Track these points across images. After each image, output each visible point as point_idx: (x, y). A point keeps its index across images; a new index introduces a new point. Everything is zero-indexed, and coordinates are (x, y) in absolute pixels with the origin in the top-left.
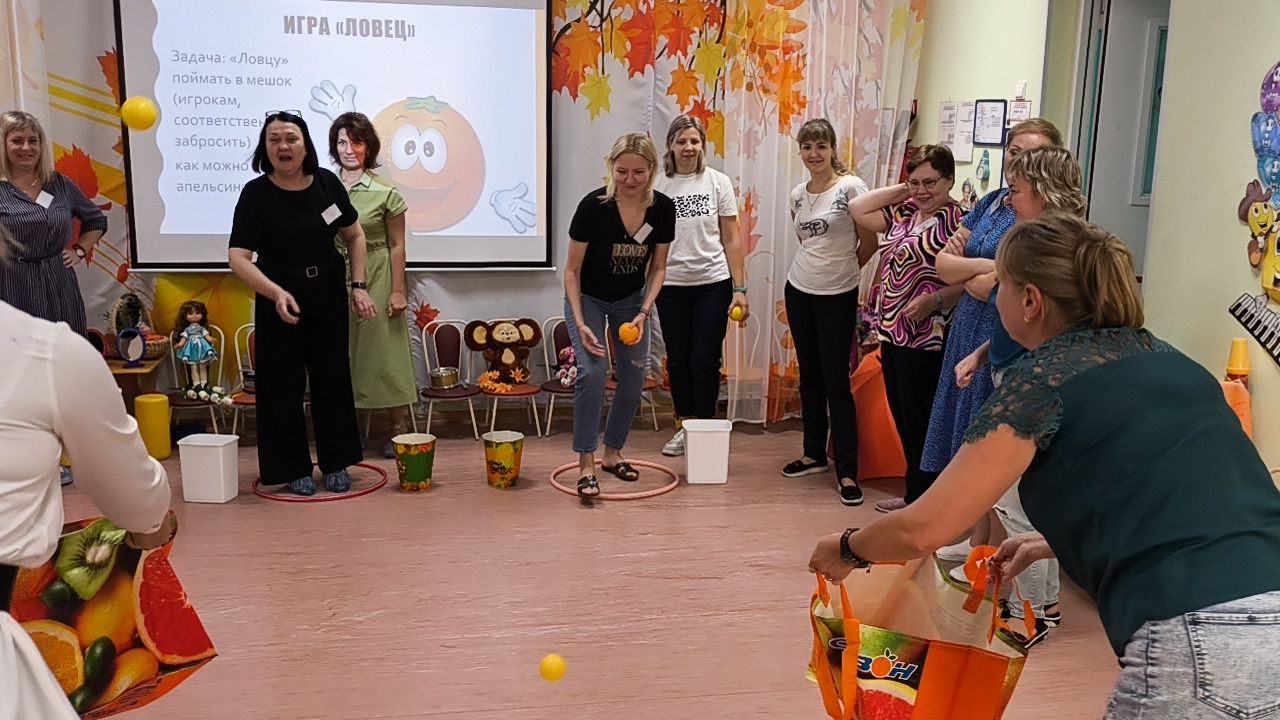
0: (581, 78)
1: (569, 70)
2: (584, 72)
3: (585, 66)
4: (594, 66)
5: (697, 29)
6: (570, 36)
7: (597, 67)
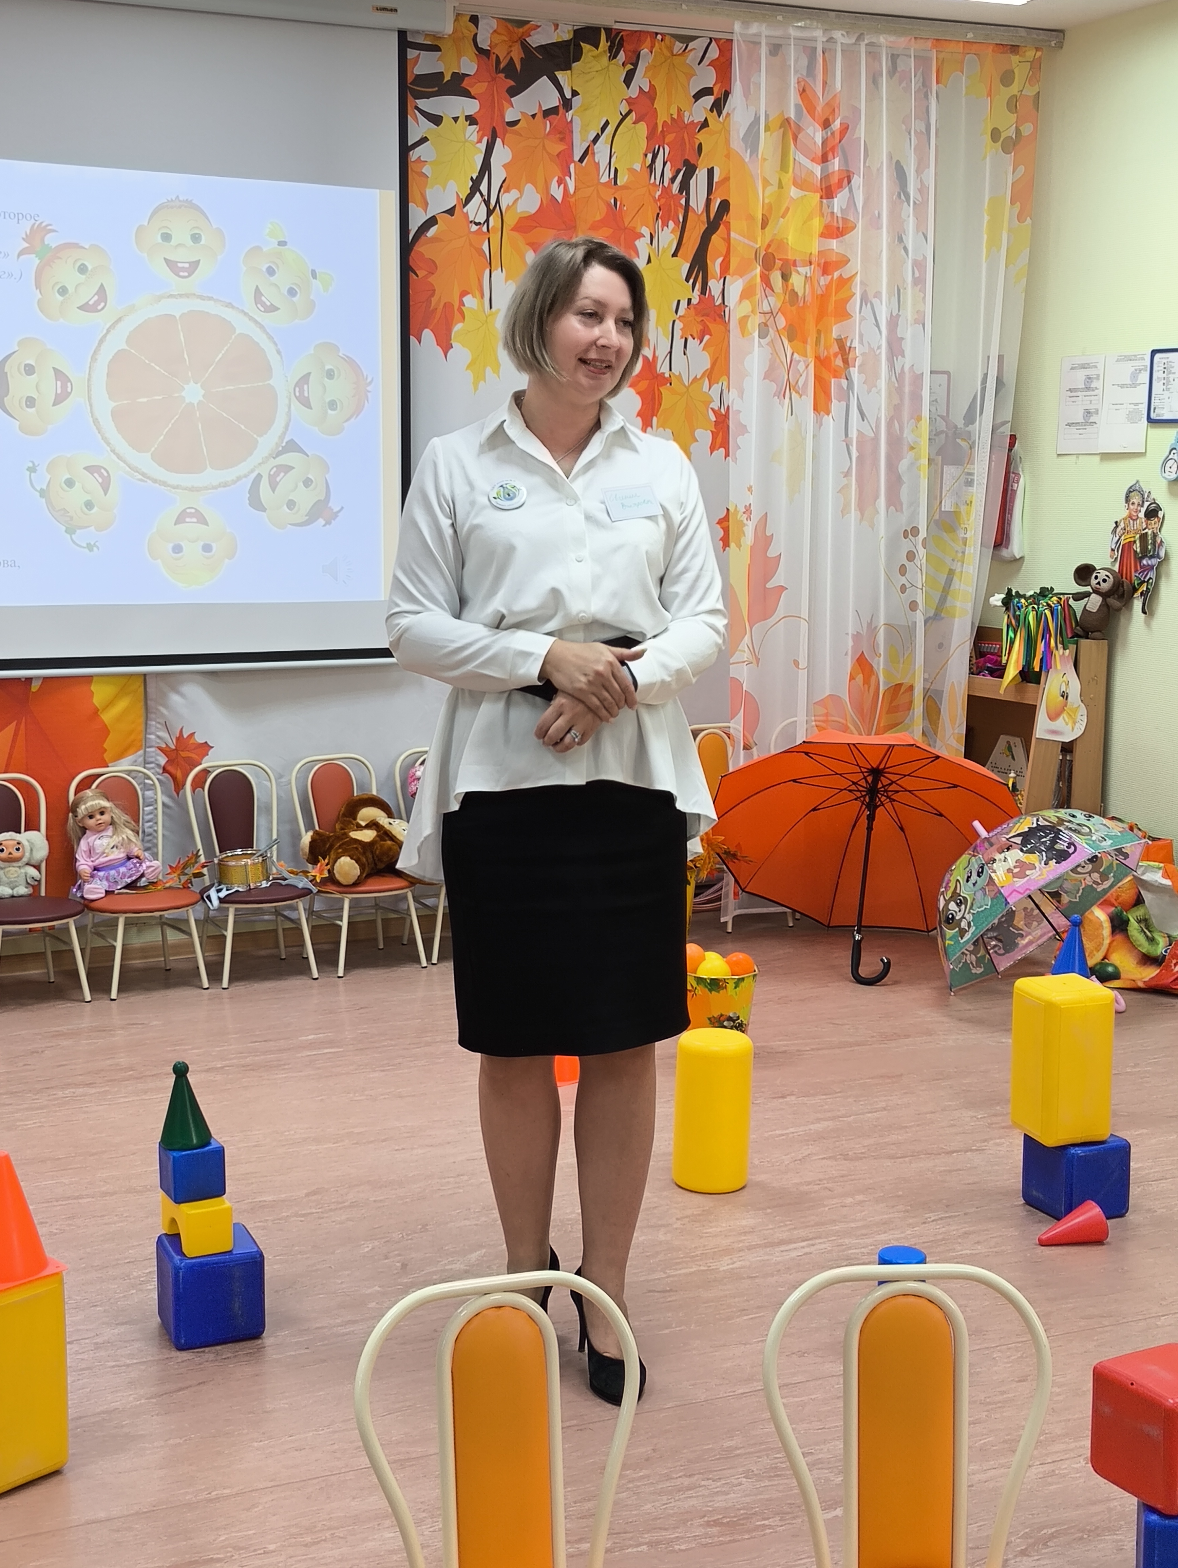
0: (457, 314)
1: (434, 300)
2: (462, 304)
3: (464, 293)
4: (478, 294)
5: (645, 231)
6: (435, 239)
7: (482, 296)
